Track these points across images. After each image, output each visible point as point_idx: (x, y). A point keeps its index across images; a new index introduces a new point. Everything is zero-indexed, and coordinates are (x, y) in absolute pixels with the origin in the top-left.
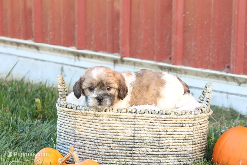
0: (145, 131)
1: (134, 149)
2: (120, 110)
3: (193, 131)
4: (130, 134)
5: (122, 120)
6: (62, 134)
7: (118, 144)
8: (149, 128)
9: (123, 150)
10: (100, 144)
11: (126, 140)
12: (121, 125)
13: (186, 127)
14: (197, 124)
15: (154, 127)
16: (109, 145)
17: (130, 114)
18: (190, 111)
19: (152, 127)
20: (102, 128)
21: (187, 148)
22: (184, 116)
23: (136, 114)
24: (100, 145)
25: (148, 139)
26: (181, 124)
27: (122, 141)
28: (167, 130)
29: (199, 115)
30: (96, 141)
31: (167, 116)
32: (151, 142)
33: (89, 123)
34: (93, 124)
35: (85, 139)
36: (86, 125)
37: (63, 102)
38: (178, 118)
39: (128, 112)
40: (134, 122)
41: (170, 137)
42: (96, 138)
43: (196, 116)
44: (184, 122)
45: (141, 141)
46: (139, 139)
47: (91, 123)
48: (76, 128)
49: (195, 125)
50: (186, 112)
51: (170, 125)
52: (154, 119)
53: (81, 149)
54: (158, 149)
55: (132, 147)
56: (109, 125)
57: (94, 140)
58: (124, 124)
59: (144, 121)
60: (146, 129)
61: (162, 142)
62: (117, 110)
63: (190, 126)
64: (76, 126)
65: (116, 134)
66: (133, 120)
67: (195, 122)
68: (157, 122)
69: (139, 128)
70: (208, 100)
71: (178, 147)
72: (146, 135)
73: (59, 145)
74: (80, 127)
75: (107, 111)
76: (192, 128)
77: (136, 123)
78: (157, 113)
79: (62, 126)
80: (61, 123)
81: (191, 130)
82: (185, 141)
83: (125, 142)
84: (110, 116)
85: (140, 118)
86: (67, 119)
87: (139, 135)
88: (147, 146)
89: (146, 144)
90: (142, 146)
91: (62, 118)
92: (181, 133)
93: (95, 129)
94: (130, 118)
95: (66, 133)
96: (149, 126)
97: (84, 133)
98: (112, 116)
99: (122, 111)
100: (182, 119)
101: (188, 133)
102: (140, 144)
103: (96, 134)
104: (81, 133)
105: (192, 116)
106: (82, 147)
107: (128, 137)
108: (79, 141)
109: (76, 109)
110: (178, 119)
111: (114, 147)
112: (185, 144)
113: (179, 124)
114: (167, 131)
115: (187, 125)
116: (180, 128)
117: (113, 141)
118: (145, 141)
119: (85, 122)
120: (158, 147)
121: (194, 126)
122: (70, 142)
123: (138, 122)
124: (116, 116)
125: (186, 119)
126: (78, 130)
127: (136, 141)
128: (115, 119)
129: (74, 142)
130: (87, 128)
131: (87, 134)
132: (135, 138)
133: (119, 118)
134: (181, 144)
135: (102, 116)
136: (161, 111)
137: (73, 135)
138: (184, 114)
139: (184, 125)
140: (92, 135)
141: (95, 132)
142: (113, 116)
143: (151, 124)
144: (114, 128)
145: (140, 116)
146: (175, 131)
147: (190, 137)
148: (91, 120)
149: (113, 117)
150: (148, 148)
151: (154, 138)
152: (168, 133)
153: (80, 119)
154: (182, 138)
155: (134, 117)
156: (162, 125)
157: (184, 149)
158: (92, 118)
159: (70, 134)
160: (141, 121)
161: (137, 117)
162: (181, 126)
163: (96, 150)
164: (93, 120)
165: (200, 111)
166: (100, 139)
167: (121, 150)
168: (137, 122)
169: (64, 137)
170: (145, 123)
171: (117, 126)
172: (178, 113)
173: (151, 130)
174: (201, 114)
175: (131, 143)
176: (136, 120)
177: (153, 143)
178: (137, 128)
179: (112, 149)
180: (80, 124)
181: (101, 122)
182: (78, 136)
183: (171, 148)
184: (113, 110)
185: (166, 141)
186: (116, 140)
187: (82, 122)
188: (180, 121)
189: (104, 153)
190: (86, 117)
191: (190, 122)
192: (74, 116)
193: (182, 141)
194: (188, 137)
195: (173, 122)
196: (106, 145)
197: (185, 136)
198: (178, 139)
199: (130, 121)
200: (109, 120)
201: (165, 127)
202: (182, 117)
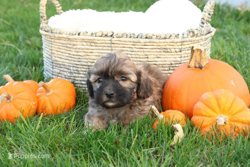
2: (95, 34)
3: (181, 57)
5: (97, 45)
10: (76, 72)
12: (96, 51)
13: (171, 52)
14: (186, 49)
15: (133, 53)
16: (84, 73)
17: (105, 38)
18: (176, 34)
19: (131, 53)
22: (168, 40)
26: (165, 49)
28: (149, 56)
29: (187, 39)
30: (71, 68)
31: (147, 40)
33: (63, 48)
34: (68, 49)
36: (61, 50)
38: (160, 43)
39: (104, 36)
40: (111, 47)
42: (72, 65)
43: (183, 40)
44: (168, 47)
47: (66, 48)
48: (53, 54)
49: (183, 50)
50: (171, 35)
51: (151, 50)
52: (132, 43)
53: (58, 77)
56: (84, 50)
57: (69, 67)
59: (121, 46)
62: (92, 34)
63: (176, 52)
64: (52, 51)
65: (91, 61)
66: (109, 45)
67: (183, 47)
68: (137, 47)
74: (56, 52)
75: (80, 34)
76: (180, 53)
78: (136, 36)
81: (178, 56)
82: (171, 68)
84: (84, 40)
85: (117, 42)
86: (47, 43)
92: (166, 59)
93: (70, 56)
94: (106, 43)
95: (47, 59)
97: (59, 59)
98: (85, 40)
99: (97, 35)
100: (166, 44)
101: (174, 59)
103: (71, 60)
104: (57, 59)
105: (180, 40)
106: (60, 75)
108: (57, 68)
109: (52, 32)
112: (171, 71)
113: (163, 49)
114: (148, 58)
115: (173, 50)
116: (163, 53)
117: (88, 68)
119: (61, 47)
121: (182, 52)
122: (50, 68)
123: (116, 47)
124: (90, 41)
125: (171, 44)
126: (55, 55)
128: (89, 44)
130: (62, 54)
131: (62, 60)
133: (94, 43)
134: (166, 72)
135: (75, 40)
136: (141, 35)
137: (51, 61)
138: (167, 37)
139: (169, 50)
140: (67, 61)
141: (70, 59)
142: (87, 40)
143: (130, 49)
144: (89, 54)
146: (158, 58)
147: (178, 64)
148: (65, 45)
149: (87, 42)
152: (149, 60)
153: (55, 43)
154: (167, 66)
155: (110, 42)
156: (142, 50)
158: (66, 42)
160: (119, 45)
161: (113, 42)
162: (166, 52)
163: (72, 78)
164: (67, 45)
165: (192, 34)
166: (76, 66)
168: (114, 47)
170: (123, 48)
171: (92, 52)
172: (161, 36)
174: (192, 37)
176: (113, 45)
180: (56, 49)
181: (75, 47)
182: (55, 62)
184: (87, 33)
187: (57, 47)
188: (164, 46)
189: (80, 82)
190: (60, 41)
191: (177, 47)
192: (50, 40)
193: (166, 69)
194: (175, 64)
195: (155, 47)
196: (81, 72)
197: (170, 63)
198: (163, 67)
199: (105, 47)
200: (83, 45)
201: (146, 53)
202: (166, 41)
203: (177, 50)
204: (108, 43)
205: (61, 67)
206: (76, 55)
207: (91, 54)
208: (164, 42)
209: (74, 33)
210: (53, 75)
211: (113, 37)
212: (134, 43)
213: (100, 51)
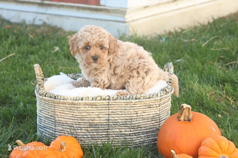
0: (118, 114)
1: (109, 131)
2: (95, 99)
3: (159, 111)
4: (105, 118)
5: (97, 106)
6: (42, 118)
7: (94, 127)
8: (121, 112)
9: (99, 132)
10: (78, 128)
11: (102, 124)
12: (97, 111)
13: (153, 108)
14: (162, 104)
15: (126, 111)
16: (86, 129)
17: (104, 101)
18: (156, 94)
19: (124, 111)
20: (79, 115)
21: (155, 125)
22: (152, 99)
23: (109, 100)
24: (79, 130)
25: (121, 121)
26: (149, 105)
27: (98, 125)
28: (138, 112)
29: (163, 97)
30: (75, 126)
31: (137, 100)
32: (124, 123)
33: (67, 110)
34: (72, 111)
35: (65, 124)
36: (65, 112)
37: (42, 91)
39: (102, 99)
40: (108, 107)
41: (140, 118)
42: (75, 123)
43: (161, 97)
44: (151, 104)
45: (115, 123)
46: (113, 122)
47: (69, 110)
48: (56, 115)
50: (153, 95)
51: (140, 108)
52: (125, 104)
53: (61, 133)
54: (130, 129)
55: (107, 129)
56: (86, 111)
57: (73, 125)
58: (99, 110)
60: (119, 113)
61: (133, 123)
62: (93, 98)
63: (157, 107)
64: (56, 113)
65: (92, 119)
66: (107, 106)
67: (161, 102)
68: (129, 106)
69: (113, 112)
70: (171, 81)
71: (147, 125)
72: (119, 118)
73: (40, 128)
74: (59, 114)
75: (83, 99)
76: (159, 108)
77: (110, 108)
78: (128, 98)
79: (43, 112)
80: (40, 109)
81: (157, 110)
82: (153, 119)
83: (101, 125)
84: (86, 104)
85: (113, 103)
86: (47, 106)
87: (113, 119)
88: (121, 128)
89: (119, 126)
90: (116, 128)
91: (42, 104)
93: (73, 116)
95: (47, 118)
96: (121, 110)
97: (63, 119)
99: (97, 99)
100: (150, 102)
101: (155, 113)
102: (114, 126)
103: (75, 119)
104: (61, 119)
105: (159, 98)
106: (62, 132)
107: (103, 120)
108: (59, 126)
109: (55, 98)
110: (147, 102)
111: (91, 130)
112: (153, 122)
113: (147, 106)
114: (137, 113)
115: (154, 106)
116: (148, 109)
117: (90, 125)
118: (118, 123)
119: (64, 110)
120: (130, 128)
121: (160, 106)
122: (51, 126)
123: (112, 107)
124: (92, 104)
126: (58, 116)
127: (110, 124)
128: (91, 106)
129: (54, 127)
130: (65, 115)
131: (66, 120)
132: (110, 121)
133: (95, 105)
134: (150, 123)
135: (79, 104)
136: (132, 97)
137: (54, 121)
138: (151, 97)
139: (152, 106)
140: (70, 120)
141: (74, 118)
143: (123, 108)
144: (90, 114)
145: (114, 102)
146: (144, 112)
147: (157, 116)
149: (89, 105)
150: (121, 129)
151: (126, 120)
152: (138, 115)
153: (58, 107)
154: (151, 118)
155: (108, 104)
156: (133, 108)
157: (152, 127)
158: (69, 106)
159: (50, 120)
160: (114, 106)
161: (110, 103)
163: (75, 133)
164: (71, 108)
165: (165, 92)
166: (79, 124)
167: (97, 132)
169: (45, 121)
170: (117, 108)
171: (93, 112)
172: (147, 97)
173: (124, 113)
174: (165, 94)
175: (106, 126)
176: (110, 106)
177: (125, 124)
178: (111, 112)
179: (89, 132)
180: (59, 111)
181: (78, 109)
182: (58, 121)
183: (142, 127)
184: (88, 98)
185: (137, 122)
186: (93, 124)
187: (61, 109)
188: (149, 104)
189: (82, 136)
190: (64, 105)
191: (157, 103)
192: (53, 104)
193: (150, 120)
194: (156, 116)
195: (142, 105)
196: (84, 129)
197: (153, 116)
198: (147, 119)
199: (104, 107)
200: (86, 107)
201: (136, 110)
202: (150, 100)
203: (157, 106)
204: (105, 105)
205: (64, 125)
206: (80, 116)
207: (92, 114)
208: (149, 101)
209: (78, 99)
210: (55, 132)
211: (110, 100)
212: (127, 104)
213: (99, 111)
